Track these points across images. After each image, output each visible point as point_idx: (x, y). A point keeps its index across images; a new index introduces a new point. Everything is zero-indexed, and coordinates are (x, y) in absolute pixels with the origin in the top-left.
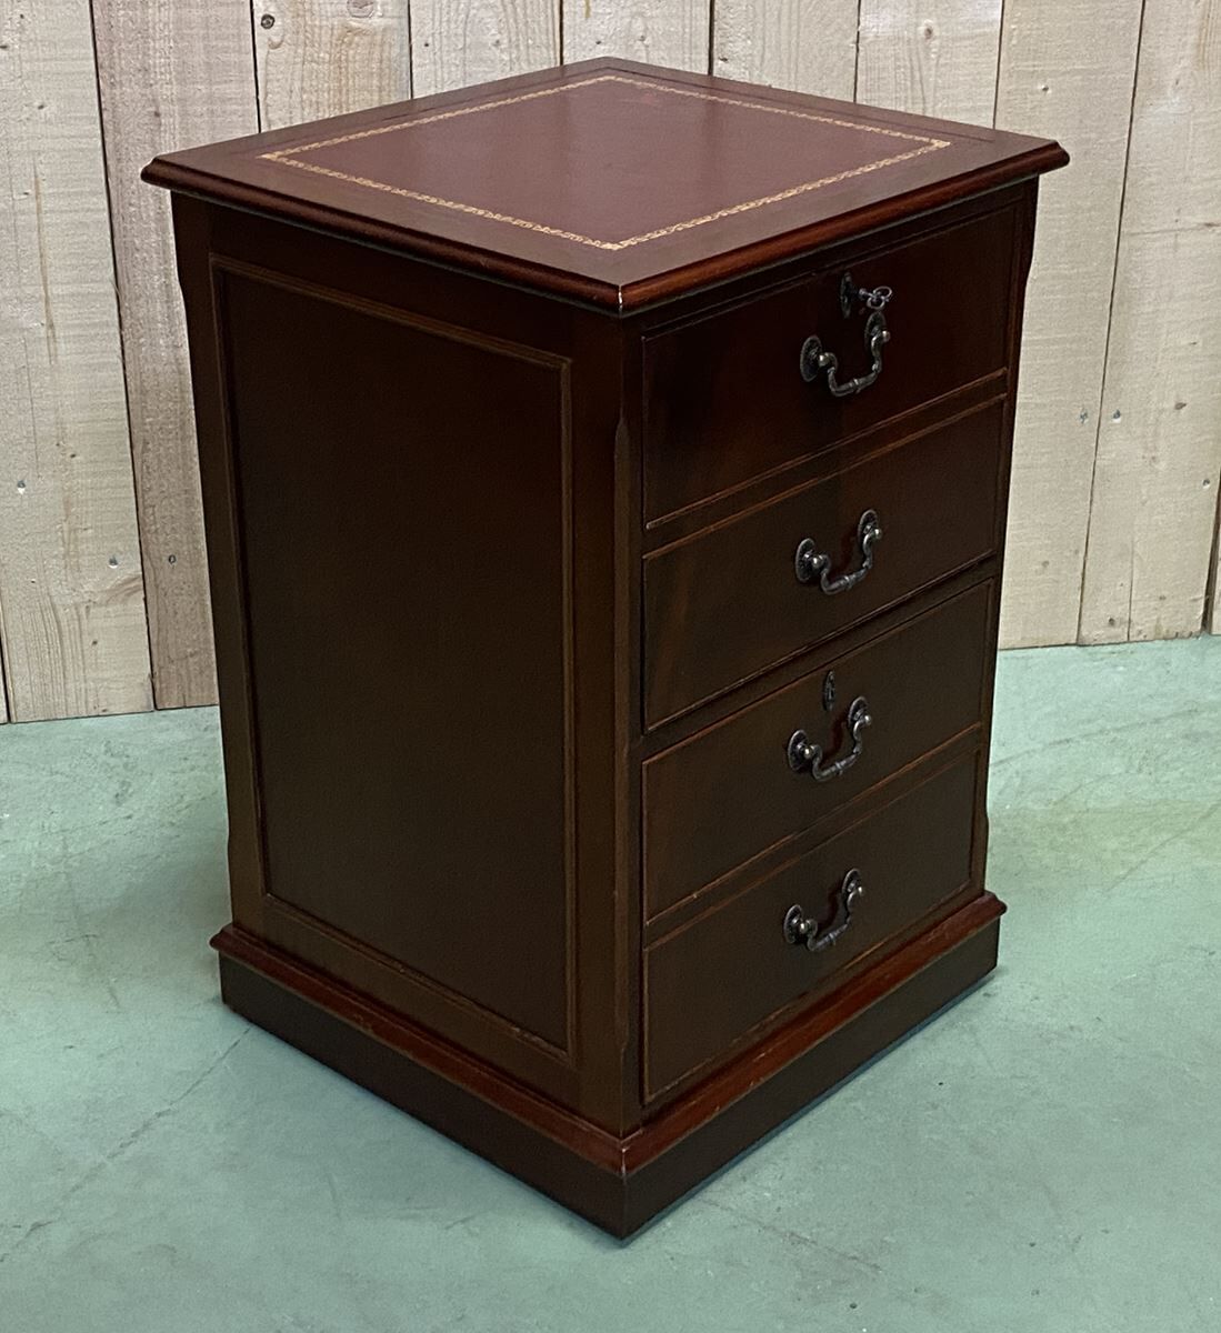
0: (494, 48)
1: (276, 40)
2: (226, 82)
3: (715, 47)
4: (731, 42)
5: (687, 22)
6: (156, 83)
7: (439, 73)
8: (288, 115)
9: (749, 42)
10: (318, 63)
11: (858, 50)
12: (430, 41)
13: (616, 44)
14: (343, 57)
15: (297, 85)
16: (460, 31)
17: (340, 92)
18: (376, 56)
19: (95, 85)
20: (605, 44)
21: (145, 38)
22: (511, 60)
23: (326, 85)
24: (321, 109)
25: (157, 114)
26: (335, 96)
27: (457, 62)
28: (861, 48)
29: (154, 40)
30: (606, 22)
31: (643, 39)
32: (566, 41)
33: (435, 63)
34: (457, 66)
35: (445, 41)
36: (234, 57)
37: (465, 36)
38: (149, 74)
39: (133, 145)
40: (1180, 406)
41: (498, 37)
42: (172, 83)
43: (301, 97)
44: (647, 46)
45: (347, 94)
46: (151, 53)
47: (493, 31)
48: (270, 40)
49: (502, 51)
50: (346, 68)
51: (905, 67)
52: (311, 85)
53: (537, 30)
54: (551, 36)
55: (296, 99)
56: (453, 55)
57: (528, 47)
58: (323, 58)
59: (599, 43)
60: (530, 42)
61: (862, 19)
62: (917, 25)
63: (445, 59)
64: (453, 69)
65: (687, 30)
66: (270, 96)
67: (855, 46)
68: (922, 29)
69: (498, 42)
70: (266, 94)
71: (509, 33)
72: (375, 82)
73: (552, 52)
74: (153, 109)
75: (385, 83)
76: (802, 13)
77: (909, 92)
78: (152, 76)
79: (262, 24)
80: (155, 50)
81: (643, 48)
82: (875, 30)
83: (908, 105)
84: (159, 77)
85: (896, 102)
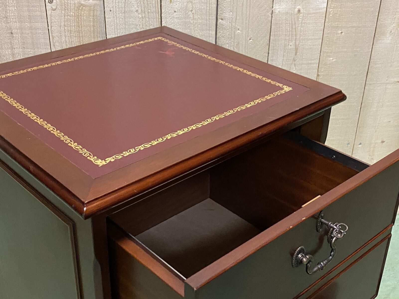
0: (135, 12)
1: (54, 7)
2: (36, 22)
3: (218, 15)
4: (224, 13)
5: (208, 5)
6: (11, 22)
7: (115, 21)
8: (60, 35)
9: (231, 13)
10: (70, 16)
11: (272, 17)
12: (112, 9)
13: (181, 12)
14: (79, 15)
15: (63, 24)
16: (123, 6)
17: (79, 27)
18: (92, 14)
20: (178, 12)
21: (6, 6)
22: (142, 17)
23: (73, 24)
24: (72, 32)
25: (12, 33)
26: (77, 28)
27: (122, 17)
28: (273, 16)
29: (9, 7)
30: (178, 4)
31: (192, 11)
32: (163, 11)
33: (114, 17)
34: (122, 18)
35: (117, 10)
36: (38, 13)
37: (125, 8)
38: (8, 19)
39: (4, 44)
40: (383, 142)
41: (137, 9)
42: (16, 22)
43: (65, 28)
44: (193, 14)
45: (81, 28)
46: (8, 11)
47: (135, 7)
48: (52, 7)
49: (139, 14)
50: (81, 18)
51: (289, 23)
52: (68, 24)
53: (152, 7)
54: (157, 9)
55: (62, 29)
56: (121, 14)
57: (148, 12)
58: (72, 15)
59: (175, 12)
60: (149, 11)
61: (274, 5)
62: (295, 8)
63: (118, 16)
64: (121, 20)
65: (208, 8)
66: (53, 27)
67: (271, 15)
68: (296, 10)
69: (137, 10)
70: (51, 27)
71: (141, 7)
72: (91, 24)
73: (157, 15)
74: (10, 31)
75: (95, 24)
76: (251, 3)
77: (291, 32)
78: (9, 19)
79: (49, 2)
80: (10, 11)
81: (191, 14)
82: (279, 10)
83: (290, 37)
84: (11, 20)
85: (285, 36)
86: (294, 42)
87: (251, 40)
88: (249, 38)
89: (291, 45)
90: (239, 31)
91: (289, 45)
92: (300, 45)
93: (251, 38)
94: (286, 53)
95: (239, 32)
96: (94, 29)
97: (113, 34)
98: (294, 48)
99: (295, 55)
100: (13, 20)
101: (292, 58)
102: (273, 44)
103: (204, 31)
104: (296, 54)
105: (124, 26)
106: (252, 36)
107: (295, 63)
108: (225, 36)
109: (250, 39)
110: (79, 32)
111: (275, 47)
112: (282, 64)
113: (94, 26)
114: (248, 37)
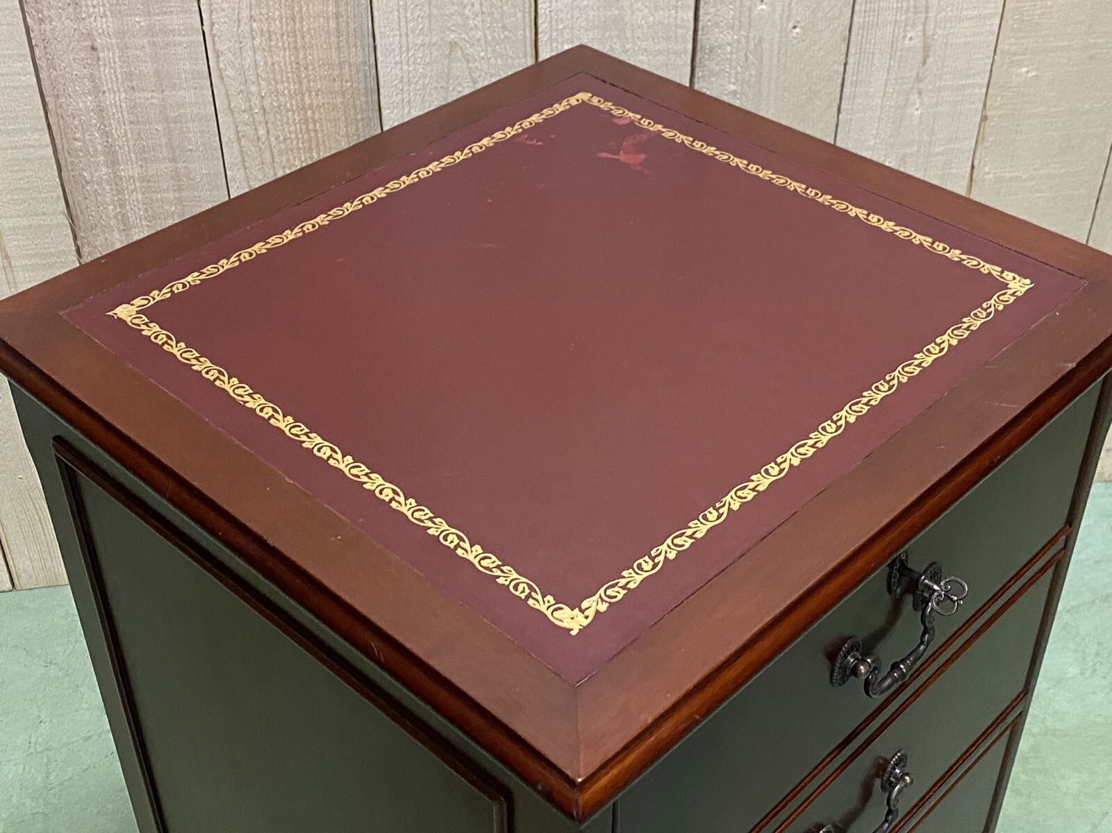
2: (166, 13)
6: (89, 16)
8: (237, 45)
15: (245, 14)
17: (294, 20)
19: (21, 21)
23: (277, 13)
24: (273, 37)
25: (93, 49)
26: (288, 24)
38: (81, 7)
39: (72, 81)
42: (106, 16)
43: (251, 26)
45: (301, 22)
52: (261, 14)
55: (245, 28)
66: (216, 26)
70: (212, 24)
72: (330, 8)
74: (89, 43)
75: (342, 9)
78: (84, 9)
83: (909, 15)
84: (91, 10)
85: (897, 12)
86: (921, 27)
87: (797, 30)
88: (791, 25)
89: (911, 39)
90: (764, 7)
91: (907, 38)
92: (936, 37)
93: (797, 24)
94: (897, 59)
95: (762, 10)
96: (338, 24)
97: (395, 35)
98: (921, 45)
99: (921, 65)
100: (96, 10)
101: (914, 73)
102: (860, 37)
103: (661, 12)
104: (924, 63)
105: (426, 9)
106: (799, 19)
107: (920, 87)
108: (722, 21)
109: (795, 27)
110: (295, 36)
111: (866, 44)
112: (885, 92)
113: (337, 16)
114: (789, 21)
